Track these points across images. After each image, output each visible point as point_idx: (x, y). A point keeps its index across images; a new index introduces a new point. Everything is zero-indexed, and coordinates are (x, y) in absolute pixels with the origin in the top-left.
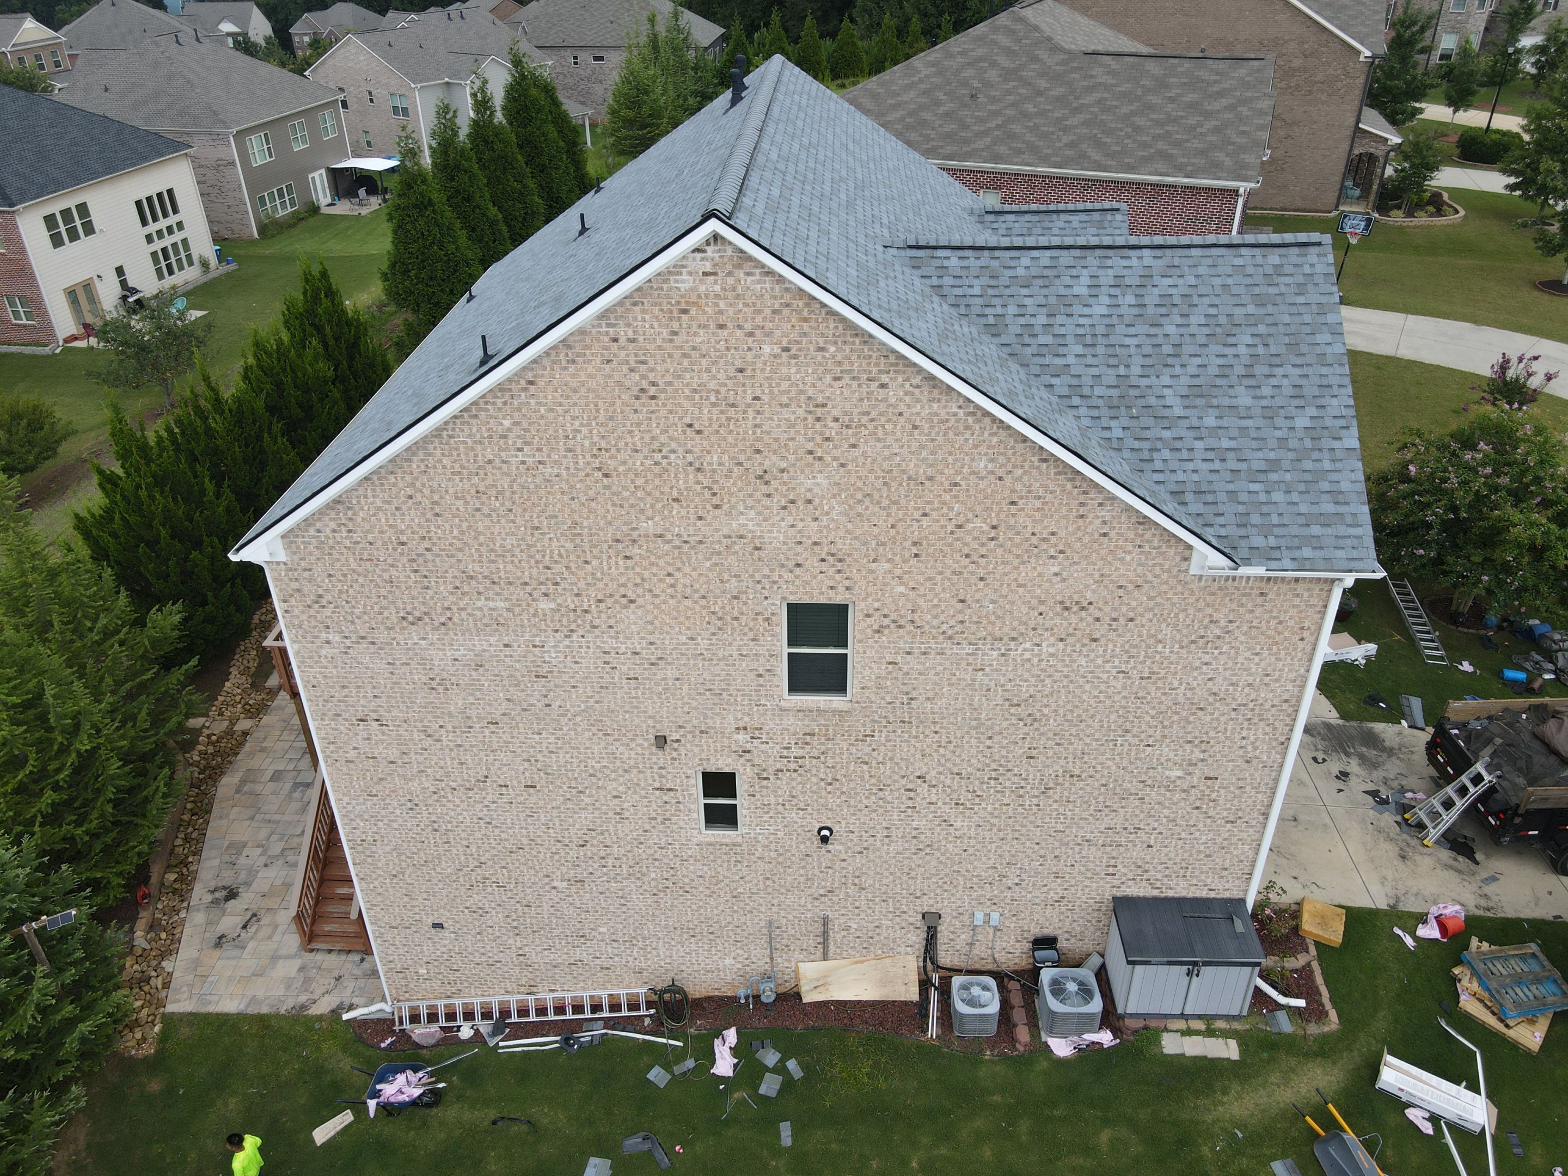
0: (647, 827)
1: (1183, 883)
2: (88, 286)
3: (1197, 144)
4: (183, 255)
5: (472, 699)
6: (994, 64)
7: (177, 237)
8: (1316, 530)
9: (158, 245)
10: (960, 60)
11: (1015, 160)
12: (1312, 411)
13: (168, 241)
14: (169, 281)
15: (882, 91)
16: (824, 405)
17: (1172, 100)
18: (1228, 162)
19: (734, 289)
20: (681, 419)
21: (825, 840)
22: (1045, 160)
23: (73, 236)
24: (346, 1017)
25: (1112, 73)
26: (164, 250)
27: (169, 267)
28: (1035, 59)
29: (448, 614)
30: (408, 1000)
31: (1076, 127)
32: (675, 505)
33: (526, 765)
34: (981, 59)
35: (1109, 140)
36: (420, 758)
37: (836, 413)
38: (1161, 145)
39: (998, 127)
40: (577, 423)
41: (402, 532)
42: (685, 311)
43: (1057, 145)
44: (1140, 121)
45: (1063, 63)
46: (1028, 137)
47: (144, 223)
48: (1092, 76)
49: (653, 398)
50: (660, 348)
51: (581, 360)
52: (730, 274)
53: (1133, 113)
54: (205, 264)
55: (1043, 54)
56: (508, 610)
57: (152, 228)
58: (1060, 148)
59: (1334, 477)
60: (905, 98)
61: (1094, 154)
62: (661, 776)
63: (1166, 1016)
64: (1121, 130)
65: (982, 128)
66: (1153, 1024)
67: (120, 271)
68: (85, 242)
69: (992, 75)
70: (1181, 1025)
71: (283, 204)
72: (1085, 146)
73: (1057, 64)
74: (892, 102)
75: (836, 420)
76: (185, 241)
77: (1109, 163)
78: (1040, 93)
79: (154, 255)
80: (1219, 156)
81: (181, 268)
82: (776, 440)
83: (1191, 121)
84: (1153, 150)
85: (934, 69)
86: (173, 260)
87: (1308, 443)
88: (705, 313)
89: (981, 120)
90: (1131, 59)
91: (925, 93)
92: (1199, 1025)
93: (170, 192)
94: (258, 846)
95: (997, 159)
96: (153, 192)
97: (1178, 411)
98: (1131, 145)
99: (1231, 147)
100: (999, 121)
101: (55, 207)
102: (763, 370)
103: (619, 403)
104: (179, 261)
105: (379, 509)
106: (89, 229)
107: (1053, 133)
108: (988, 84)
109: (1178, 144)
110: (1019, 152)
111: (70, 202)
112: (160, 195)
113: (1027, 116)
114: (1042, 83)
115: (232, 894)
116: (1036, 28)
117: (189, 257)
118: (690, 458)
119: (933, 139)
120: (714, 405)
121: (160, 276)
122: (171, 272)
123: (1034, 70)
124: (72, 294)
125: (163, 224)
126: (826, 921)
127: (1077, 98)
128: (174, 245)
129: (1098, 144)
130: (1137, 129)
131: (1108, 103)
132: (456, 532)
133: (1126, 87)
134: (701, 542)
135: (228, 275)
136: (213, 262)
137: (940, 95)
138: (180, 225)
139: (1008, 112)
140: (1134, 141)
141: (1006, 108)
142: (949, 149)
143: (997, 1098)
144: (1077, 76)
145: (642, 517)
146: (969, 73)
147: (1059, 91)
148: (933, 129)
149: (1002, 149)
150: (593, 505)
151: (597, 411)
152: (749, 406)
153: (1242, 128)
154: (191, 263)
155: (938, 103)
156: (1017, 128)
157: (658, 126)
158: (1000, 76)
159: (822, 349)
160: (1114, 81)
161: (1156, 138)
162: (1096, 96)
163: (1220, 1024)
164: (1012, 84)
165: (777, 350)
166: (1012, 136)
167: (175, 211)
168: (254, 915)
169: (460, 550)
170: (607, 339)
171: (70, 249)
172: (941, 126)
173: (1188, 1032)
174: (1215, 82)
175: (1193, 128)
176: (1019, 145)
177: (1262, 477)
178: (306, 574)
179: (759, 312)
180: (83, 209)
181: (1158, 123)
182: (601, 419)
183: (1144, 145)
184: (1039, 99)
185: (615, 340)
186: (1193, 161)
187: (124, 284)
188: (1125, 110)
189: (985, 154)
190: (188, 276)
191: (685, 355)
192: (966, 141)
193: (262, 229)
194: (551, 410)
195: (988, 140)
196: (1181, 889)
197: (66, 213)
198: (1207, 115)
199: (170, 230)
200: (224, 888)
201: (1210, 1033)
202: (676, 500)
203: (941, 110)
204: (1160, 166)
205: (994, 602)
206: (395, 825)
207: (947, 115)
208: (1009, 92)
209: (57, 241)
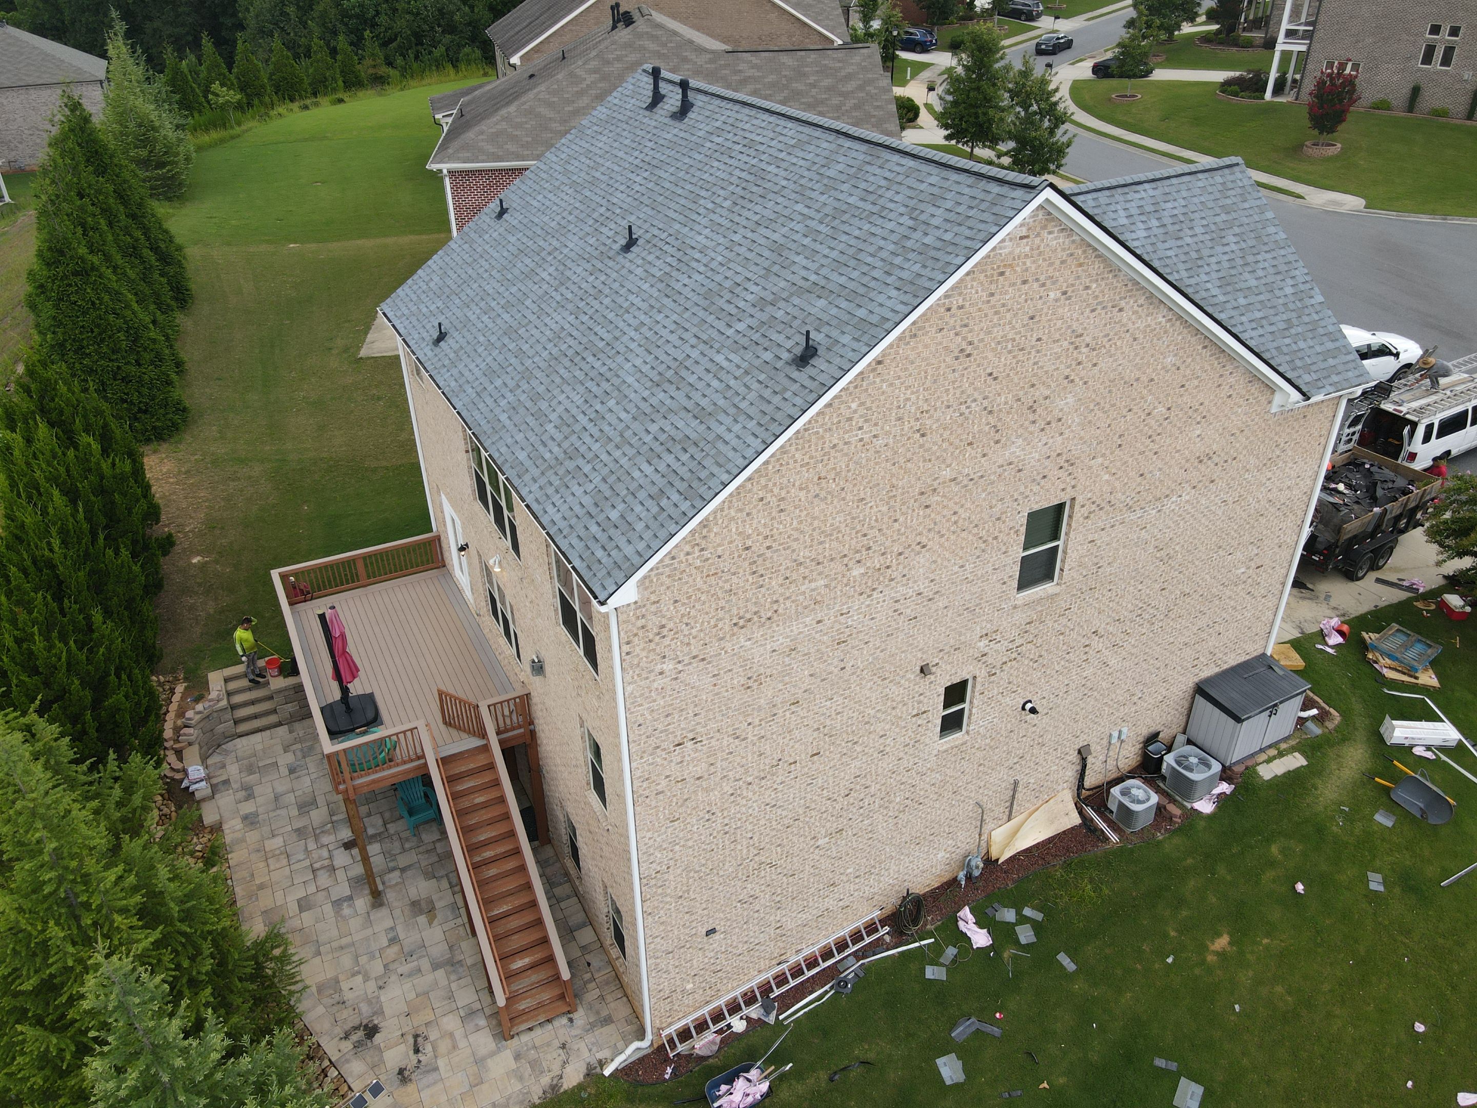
0: (901, 755)
1: (1233, 656)
5: (780, 686)
8: (1331, 362)
12: (1290, 282)
16: (1081, 335)
17: (813, 86)
19: (1038, 248)
20: (985, 370)
21: (1033, 711)
24: (607, 1072)
25: (755, 67)
28: (685, 60)
29: (775, 607)
30: (670, 1024)
32: (969, 448)
33: (815, 734)
36: (725, 764)
37: (1088, 339)
40: (909, 392)
41: (749, 537)
42: (1002, 274)
45: (711, 61)
48: (740, 71)
49: (969, 355)
50: (980, 310)
51: (920, 333)
52: (1038, 235)
55: (690, 55)
56: (826, 586)
59: (1322, 323)
62: (919, 702)
63: (1252, 755)
66: (1249, 763)
70: (1263, 757)
73: (706, 63)
75: (1088, 345)
82: (1046, 372)
83: (835, 101)
87: (1299, 304)
88: (1015, 272)
90: (766, 54)
92: (1273, 752)
94: (353, 975)
97: (1222, 298)
99: (873, 120)
102: (1047, 314)
103: (943, 365)
105: (732, 519)
115: (371, 1031)
116: (675, 33)
118: (985, 403)
120: (1010, 352)
123: (688, 70)
126: (1016, 783)
131: (763, 92)
132: (795, 522)
133: (771, 78)
134: (982, 477)
143: (1190, 861)
144: (727, 71)
145: (943, 466)
150: (909, 465)
151: (926, 378)
152: (1033, 347)
153: (875, 104)
159: (1087, 288)
160: (760, 74)
163: (1283, 746)
165: (1059, 294)
168: (416, 1036)
169: (797, 540)
170: (943, 310)
173: (1269, 761)
174: (841, 68)
175: (839, 107)
177: (1287, 333)
178: (653, 608)
179: (1051, 264)
182: (928, 384)
185: (949, 310)
191: (996, 313)
194: (891, 385)
196: (1233, 660)
198: (845, 95)
200: (356, 1028)
201: (1281, 754)
202: (970, 444)
205: (1160, 469)
206: (690, 843)
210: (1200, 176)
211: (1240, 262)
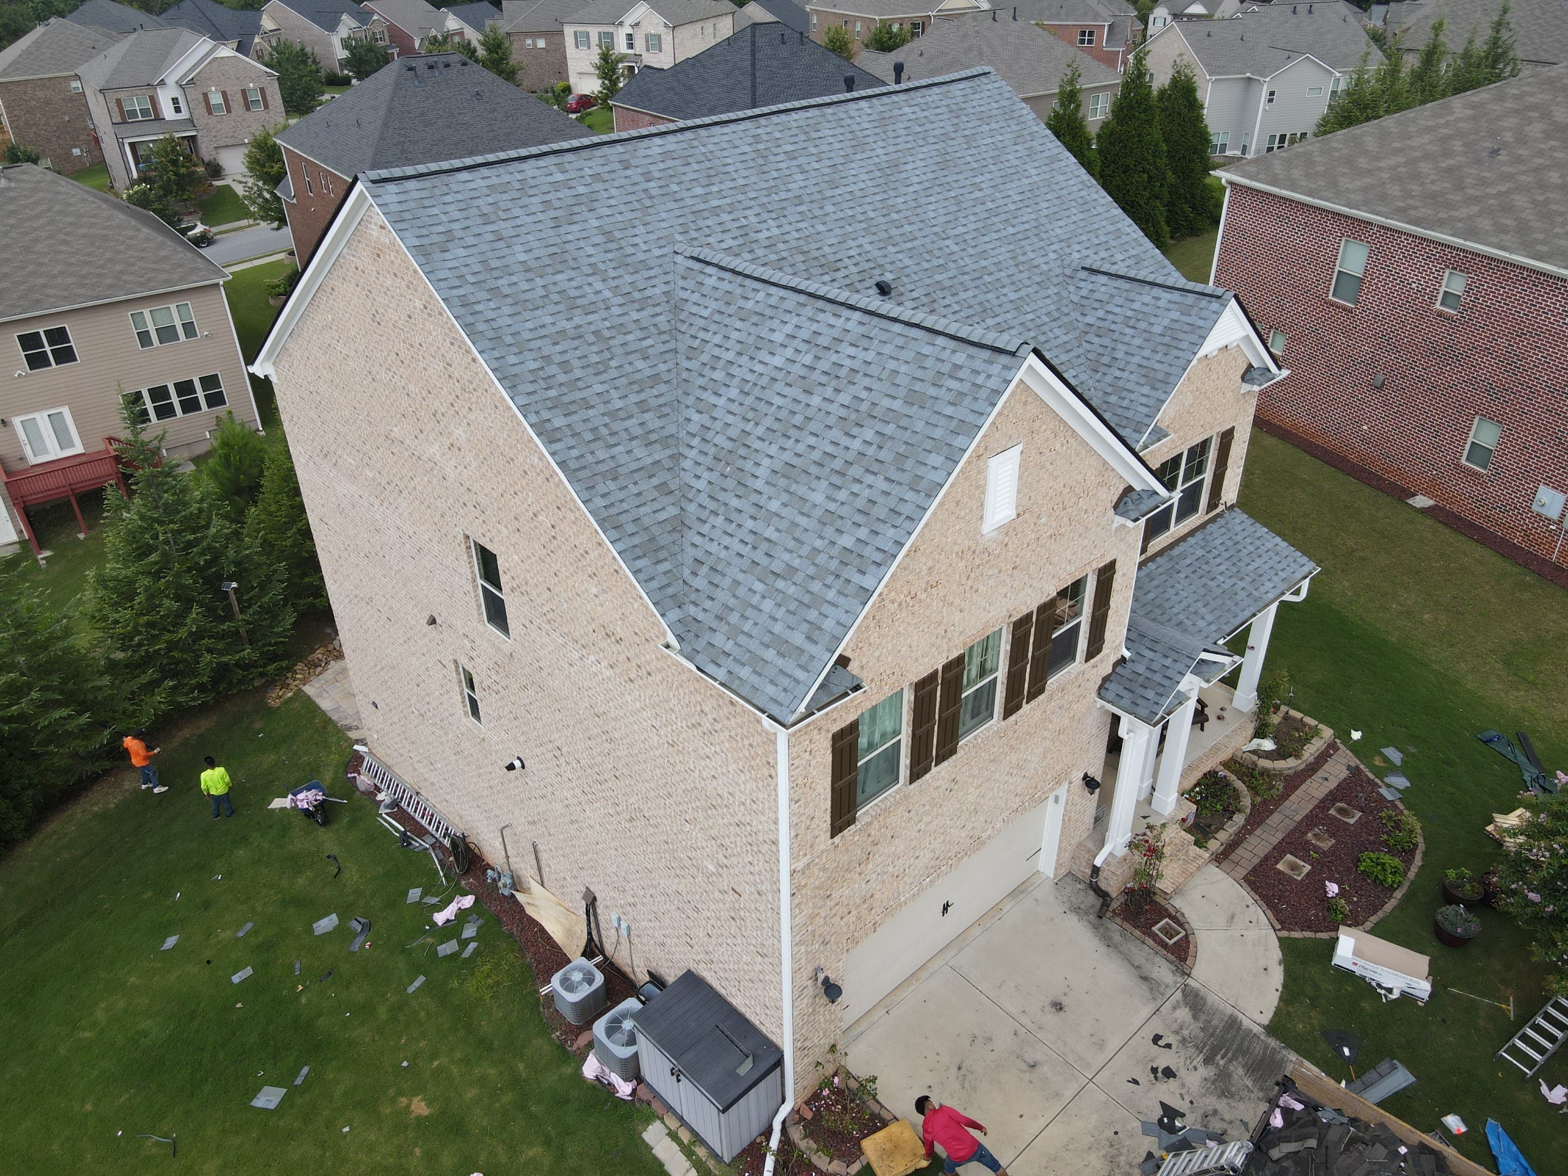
6: (1545, 116)
8: (770, 654)
10: (1510, 104)
11: (1492, 239)
12: (863, 533)
15: (1396, 130)
20: (393, 347)
21: (511, 767)
22: (1527, 247)
24: (356, 747)
29: (336, 457)
32: (404, 419)
33: (385, 600)
34: (1535, 107)
37: (457, 374)
39: (1498, 195)
42: (379, 256)
43: (1557, 230)
46: (1527, 214)
49: (379, 324)
56: (356, 468)
58: (1556, 235)
59: (827, 609)
60: (1416, 142)
63: (670, 1109)
65: (1478, 193)
66: (656, 1106)
69: (1535, 129)
70: (673, 1124)
74: (1399, 145)
75: (458, 381)
82: (435, 386)
85: (1471, 112)
87: (834, 564)
89: (1484, 183)
91: (1443, 140)
92: (685, 1136)
95: (1471, 233)
100: (1505, 187)
107: (1561, 214)
108: (1522, 140)
110: (1502, 230)
113: (1543, 186)
118: (403, 382)
119: (1413, 197)
120: (404, 342)
134: (420, 458)
137: (1457, 145)
139: (1523, 178)
141: (1524, 172)
142: (1423, 212)
145: (393, 423)
146: (1509, 122)
148: (1422, 184)
149: (1485, 224)
152: (418, 349)
155: (1447, 154)
156: (1520, 200)
158: (1544, 132)
163: (701, 1152)
164: (1552, 143)
166: (1508, 209)
172: (1433, 182)
173: (673, 1136)
176: (1509, 222)
177: (771, 578)
189: (1460, 225)
191: (387, 293)
192: (1449, 206)
195: (1475, 209)
196: (738, 1002)
201: (688, 1152)
202: (404, 416)
203: (1446, 163)
207: (1449, 170)
208: (1541, 153)
210: (941, 341)
211: (837, 464)
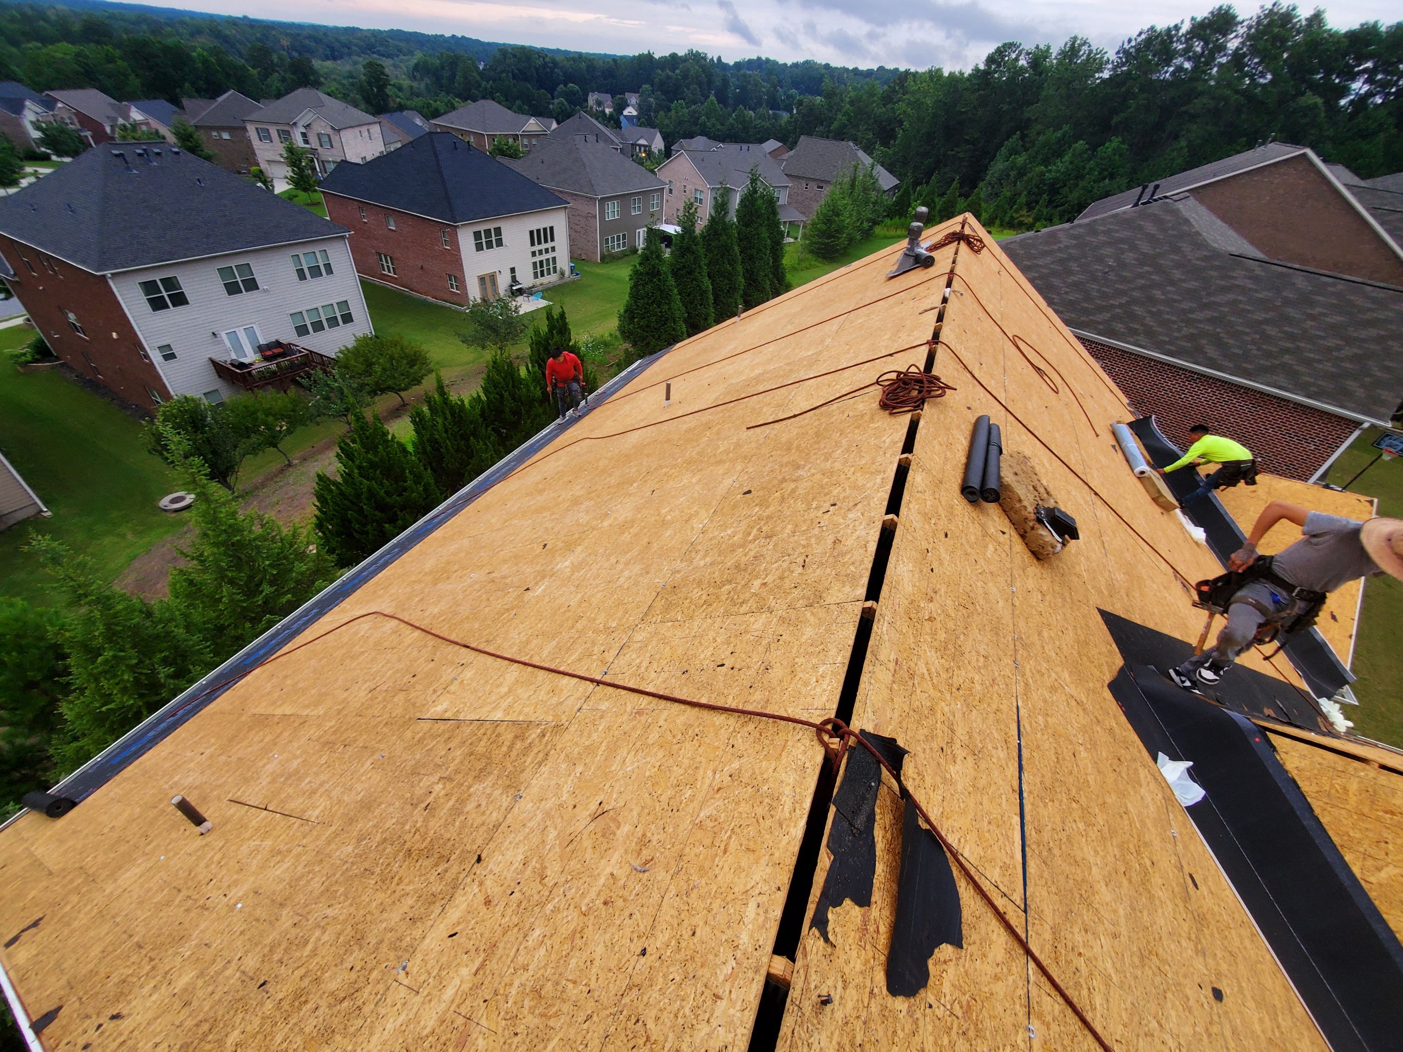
2: (493, 277)
3: (1328, 367)
4: (551, 266)
6: (1134, 248)
7: (550, 255)
9: (538, 259)
10: (1102, 238)
11: (1129, 339)
13: (544, 257)
14: (540, 280)
15: (1022, 252)
18: (1360, 393)
22: (1159, 346)
23: (490, 245)
25: (1255, 279)
26: (541, 262)
27: (542, 272)
28: (1176, 250)
31: (1200, 321)
34: (1122, 241)
35: (1231, 341)
38: (1287, 358)
39: (1121, 306)
43: (1176, 334)
44: (1271, 331)
45: (1205, 259)
46: (1149, 320)
47: (533, 244)
48: (1231, 277)
53: (1266, 321)
54: (562, 274)
55: (1186, 247)
57: (537, 248)
58: (1177, 338)
60: (1041, 262)
61: (1212, 352)
64: (1247, 334)
65: (1105, 304)
67: (513, 270)
68: (496, 251)
69: (1130, 257)
71: (619, 245)
72: (1204, 342)
73: (1198, 259)
74: (1028, 263)
76: (554, 259)
77: (1226, 363)
78: (1172, 283)
79: (535, 264)
80: (1351, 384)
81: (549, 273)
83: (1331, 342)
84: (1277, 362)
85: (1074, 242)
86: (545, 268)
89: (1105, 296)
91: (1062, 261)
93: (552, 228)
96: (541, 226)
98: (1255, 352)
99: (1367, 379)
100: (1124, 300)
101: (482, 228)
104: (549, 270)
106: (500, 243)
107: (1174, 322)
108: (1122, 265)
109: (1308, 362)
110: (1133, 332)
111: (491, 226)
112: (545, 229)
113: (1152, 300)
114: (1177, 274)
116: (1187, 221)
117: (555, 268)
121: (536, 276)
122: (542, 275)
123: (1172, 260)
124: (482, 279)
125: (543, 246)
127: (1209, 294)
128: (548, 260)
129: (1219, 343)
130: (1266, 338)
131: (1241, 306)
133: (1266, 294)
135: (573, 282)
136: (567, 273)
137: (1074, 266)
138: (553, 249)
139: (1135, 294)
140: (1259, 349)
141: (1134, 289)
144: (1213, 273)
146: (1108, 251)
147: (1193, 284)
148: (1058, 294)
149: (1119, 327)
153: (1387, 363)
154: (555, 272)
155: (1069, 272)
156: (1138, 310)
157: (839, 238)
158: (1136, 259)
160: (1255, 287)
161: (1287, 351)
162: (1231, 297)
164: (1147, 268)
166: (1132, 316)
167: (552, 240)
171: (487, 253)
172: (1066, 293)
175: (1330, 350)
176: (1136, 326)
180: (498, 231)
181: (1292, 337)
183: (1269, 355)
184: (1169, 288)
186: (1320, 383)
187: (514, 279)
188: (1259, 316)
189: (1101, 327)
190: (551, 279)
192: (1086, 312)
193: (603, 258)
195: (1107, 316)
197: (488, 232)
198: (1350, 341)
199: (547, 251)
203: (1072, 279)
204: (1281, 379)
207: (1075, 284)
208: (1141, 276)
209: (479, 247)
